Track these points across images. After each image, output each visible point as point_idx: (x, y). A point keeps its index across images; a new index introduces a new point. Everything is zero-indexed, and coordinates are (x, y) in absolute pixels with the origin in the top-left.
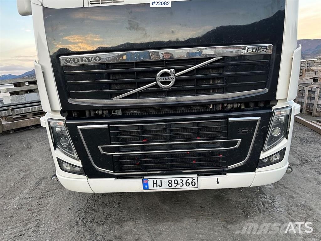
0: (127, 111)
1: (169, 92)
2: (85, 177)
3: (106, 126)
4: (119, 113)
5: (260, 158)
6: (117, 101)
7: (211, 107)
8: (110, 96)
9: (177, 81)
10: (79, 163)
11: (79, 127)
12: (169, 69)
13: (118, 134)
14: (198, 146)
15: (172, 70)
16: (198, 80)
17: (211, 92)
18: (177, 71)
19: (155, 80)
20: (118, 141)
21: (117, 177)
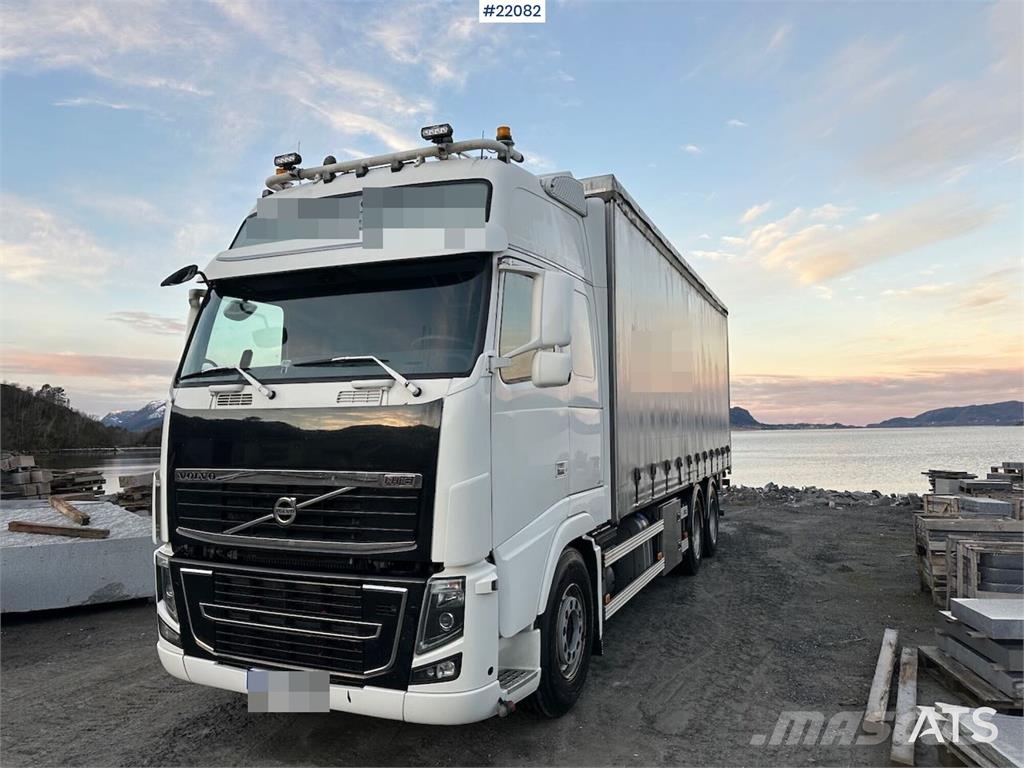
0: (245, 556)
1: (290, 532)
2: (182, 651)
3: (210, 572)
4: (234, 555)
5: (413, 666)
6: (228, 537)
7: (351, 562)
8: (222, 528)
9: (301, 516)
10: (176, 627)
11: (182, 570)
12: (289, 497)
13: (227, 589)
14: (327, 627)
15: (294, 499)
16: (328, 520)
17: (353, 537)
18: (299, 501)
19: (272, 512)
20: (226, 599)
21: (221, 661)
